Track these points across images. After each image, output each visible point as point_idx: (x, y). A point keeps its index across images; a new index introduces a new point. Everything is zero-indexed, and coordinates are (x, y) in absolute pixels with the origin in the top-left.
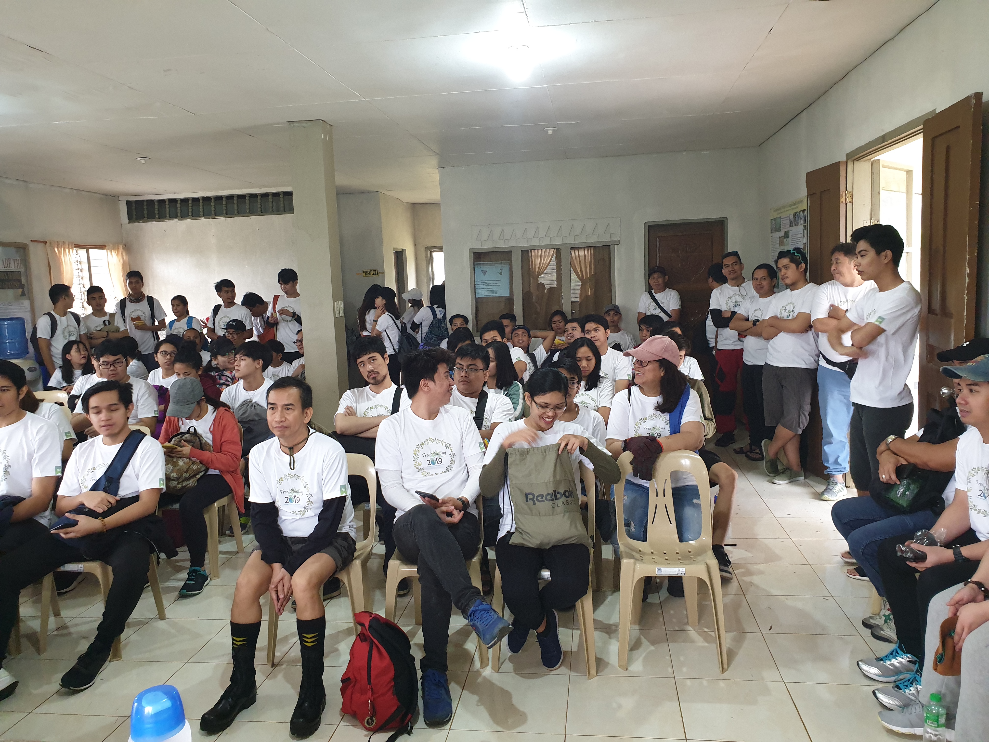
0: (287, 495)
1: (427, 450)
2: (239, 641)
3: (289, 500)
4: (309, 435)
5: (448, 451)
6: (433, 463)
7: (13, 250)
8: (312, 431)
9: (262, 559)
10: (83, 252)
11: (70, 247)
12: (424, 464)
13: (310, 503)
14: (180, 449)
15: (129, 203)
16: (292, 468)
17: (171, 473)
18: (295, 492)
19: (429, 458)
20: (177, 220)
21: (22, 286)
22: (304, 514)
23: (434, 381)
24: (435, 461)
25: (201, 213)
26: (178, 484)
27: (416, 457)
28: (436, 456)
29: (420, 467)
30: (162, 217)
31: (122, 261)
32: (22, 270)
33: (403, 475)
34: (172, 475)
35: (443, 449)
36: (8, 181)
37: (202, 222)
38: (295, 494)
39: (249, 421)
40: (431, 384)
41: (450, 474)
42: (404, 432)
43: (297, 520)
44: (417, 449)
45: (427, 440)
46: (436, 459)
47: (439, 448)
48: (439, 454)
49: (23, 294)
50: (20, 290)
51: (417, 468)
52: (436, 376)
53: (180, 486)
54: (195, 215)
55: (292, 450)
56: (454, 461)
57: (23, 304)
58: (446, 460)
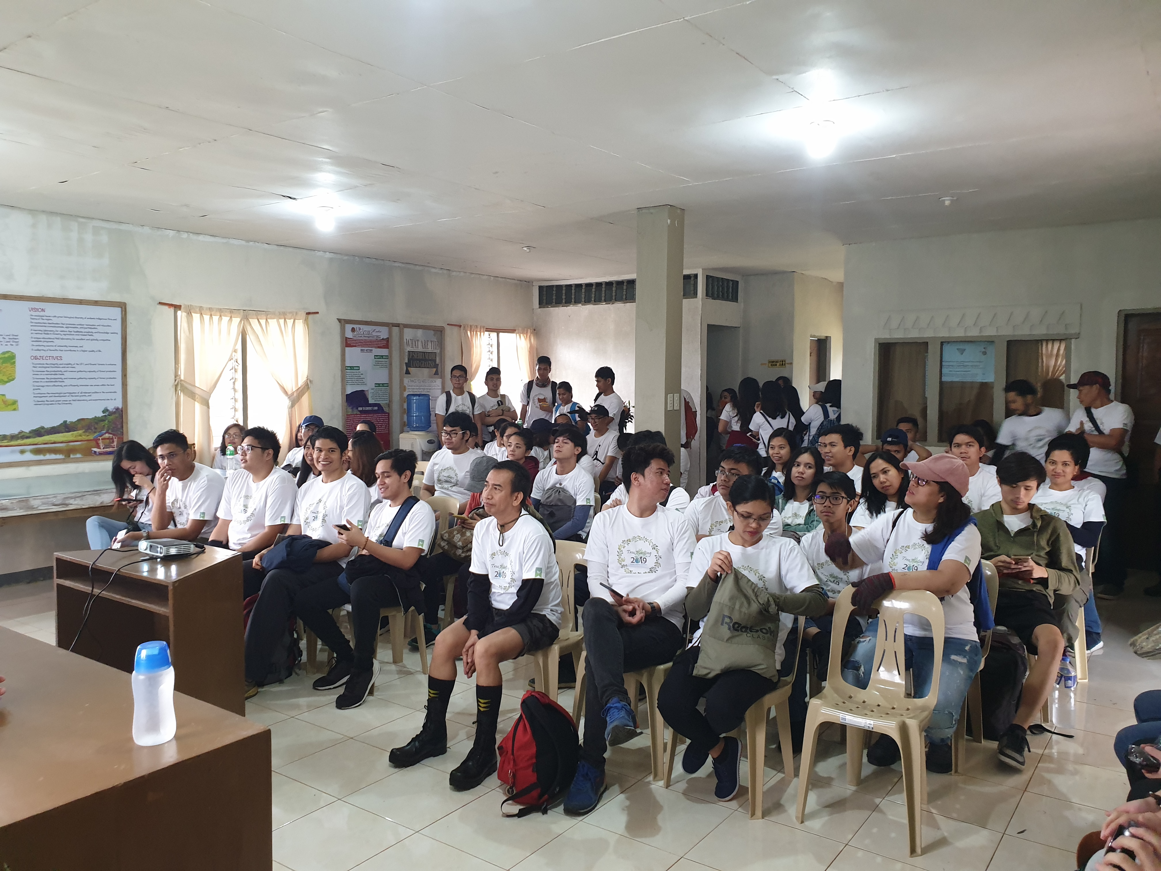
0: (497, 570)
1: (632, 547)
2: (433, 694)
3: (499, 575)
4: (520, 516)
5: (654, 552)
6: (637, 561)
7: (432, 332)
8: (524, 512)
9: (463, 624)
10: (494, 335)
11: (482, 331)
12: (628, 561)
13: (513, 580)
14: (471, 521)
15: (540, 288)
16: (501, 544)
17: (458, 541)
18: (504, 568)
19: (633, 555)
20: (580, 305)
21: (436, 366)
22: (508, 590)
23: (644, 475)
24: (639, 559)
25: (603, 299)
26: (462, 552)
27: (620, 553)
28: (641, 555)
29: (623, 563)
30: (568, 302)
31: (529, 345)
32: (438, 351)
34: (459, 543)
35: (649, 549)
36: (433, 270)
37: (603, 307)
38: (504, 570)
39: (552, 505)
40: (641, 478)
41: (653, 576)
42: (612, 525)
43: (502, 594)
44: (622, 544)
45: (634, 538)
46: (641, 558)
47: (646, 547)
48: (645, 553)
49: (436, 373)
50: (435, 369)
51: (620, 564)
52: (647, 471)
53: (463, 555)
54: (598, 301)
55: (503, 528)
56: (660, 564)
57: (435, 382)
58: (651, 562)
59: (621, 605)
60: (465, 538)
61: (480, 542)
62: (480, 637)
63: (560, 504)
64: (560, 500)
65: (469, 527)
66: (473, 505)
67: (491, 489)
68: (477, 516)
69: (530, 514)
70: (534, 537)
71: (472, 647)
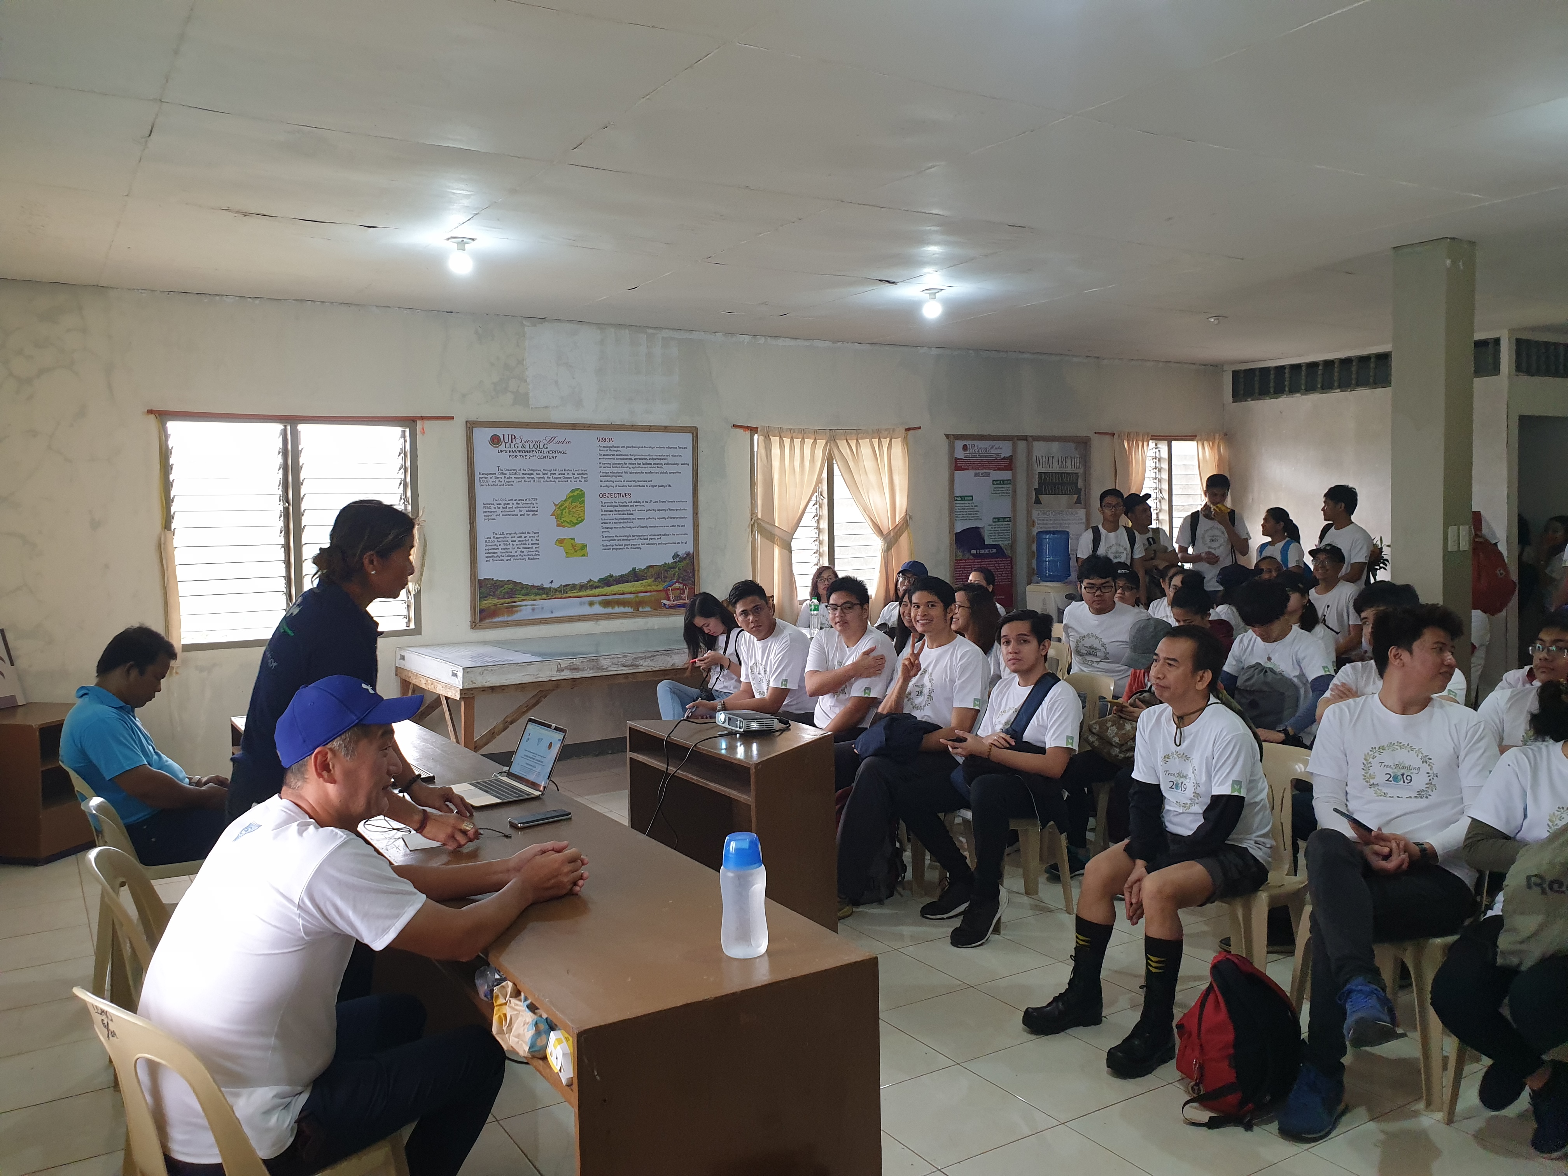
0: (1173, 779)
1: (1387, 757)
2: (1082, 940)
3: (1175, 786)
4: (1207, 705)
5: (1425, 768)
6: (1396, 779)
7: (1073, 445)
8: (1213, 699)
9: (1125, 850)
10: (1163, 447)
11: (1145, 440)
12: (1380, 778)
13: (1197, 795)
14: (1132, 709)
15: (1235, 374)
16: (1178, 744)
17: (1114, 737)
18: (1183, 777)
19: (1389, 771)
20: (1298, 395)
21: (1078, 491)
22: (1189, 808)
23: (1410, 651)
24: (1400, 776)
25: (1336, 384)
26: (1120, 752)
27: (1367, 766)
28: (1403, 771)
29: (1372, 781)
30: (1279, 391)
31: (1217, 457)
32: (1080, 471)
33: (1348, 789)
34: (1114, 739)
35: (1416, 762)
36: (1076, 360)
37: (1336, 396)
38: (1182, 780)
39: (1254, 691)
40: (1405, 656)
41: (1422, 803)
42: (1355, 723)
43: (1180, 813)
44: (1370, 753)
45: (1391, 744)
46: (1403, 775)
47: (1412, 760)
48: (1409, 768)
49: (1078, 501)
50: (1076, 496)
51: (1367, 782)
52: (1416, 646)
53: (1121, 756)
54: (1327, 387)
55: (1182, 720)
56: (1435, 785)
57: (1077, 513)
58: (1420, 781)
59: (1368, 843)
60: (1123, 732)
61: (1147, 737)
62: (1149, 871)
63: (1265, 689)
64: (1266, 683)
65: (1128, 717)
66: (1134, 687)
67: (1163, 665)
68: (1140, 703)
69: (1223, 703)
70: (1229, 737)
71: (1138, 883)
